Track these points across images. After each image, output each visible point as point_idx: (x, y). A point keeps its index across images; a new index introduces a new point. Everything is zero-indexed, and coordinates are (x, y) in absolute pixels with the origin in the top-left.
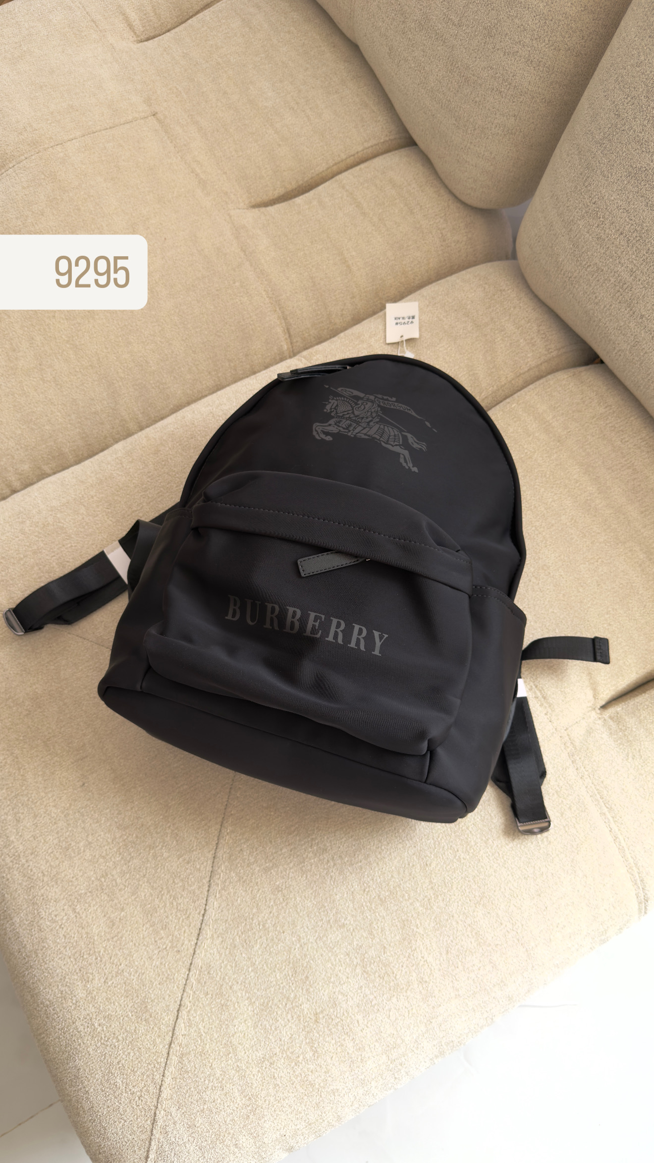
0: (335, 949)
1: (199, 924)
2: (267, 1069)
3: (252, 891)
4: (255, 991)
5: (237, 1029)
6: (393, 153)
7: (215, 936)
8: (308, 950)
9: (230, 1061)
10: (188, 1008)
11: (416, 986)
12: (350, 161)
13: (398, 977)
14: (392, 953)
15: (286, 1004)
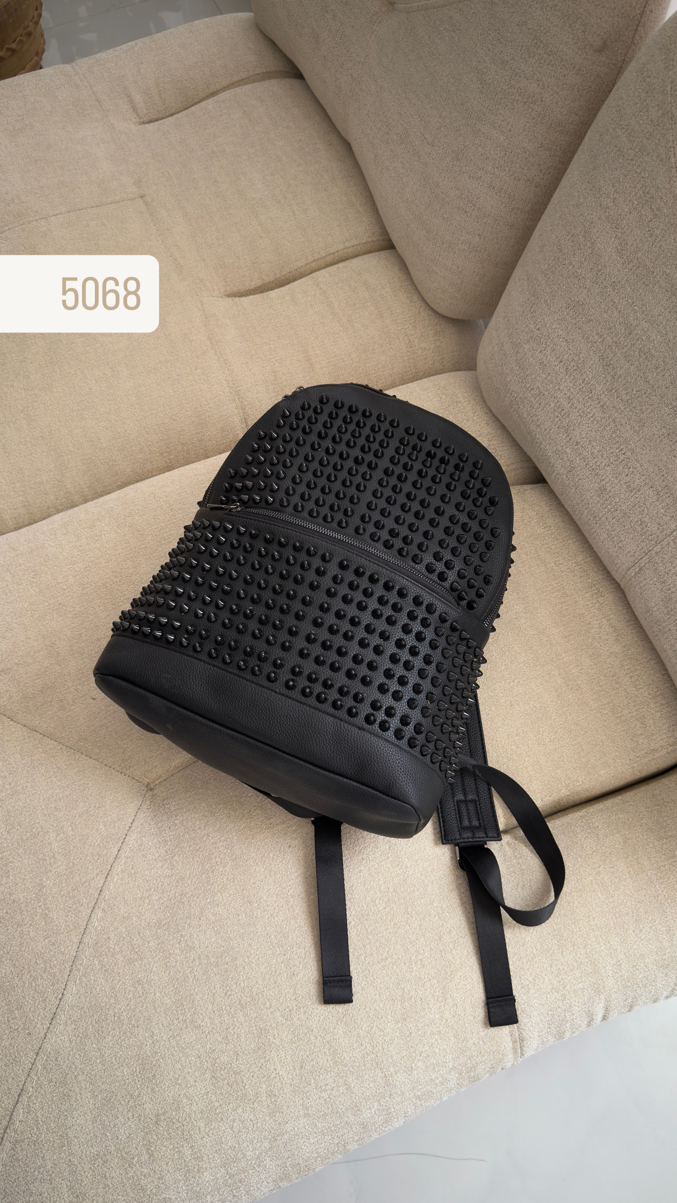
0: (187, 1050)
1: (55, 1008)
2: (99, 1168)
3: (113, 980)
4: (100, 1084)
5: (76, 1121)
6: (374, 254)
7: (69, 1022)
8: (159, 1047)
9: (63, 1154)
10: (30, 1094)
11: (264, 1098)
12: (329, 259)
13: (246, 1087)
14: (244, 1061)
15: (129, 1101)
